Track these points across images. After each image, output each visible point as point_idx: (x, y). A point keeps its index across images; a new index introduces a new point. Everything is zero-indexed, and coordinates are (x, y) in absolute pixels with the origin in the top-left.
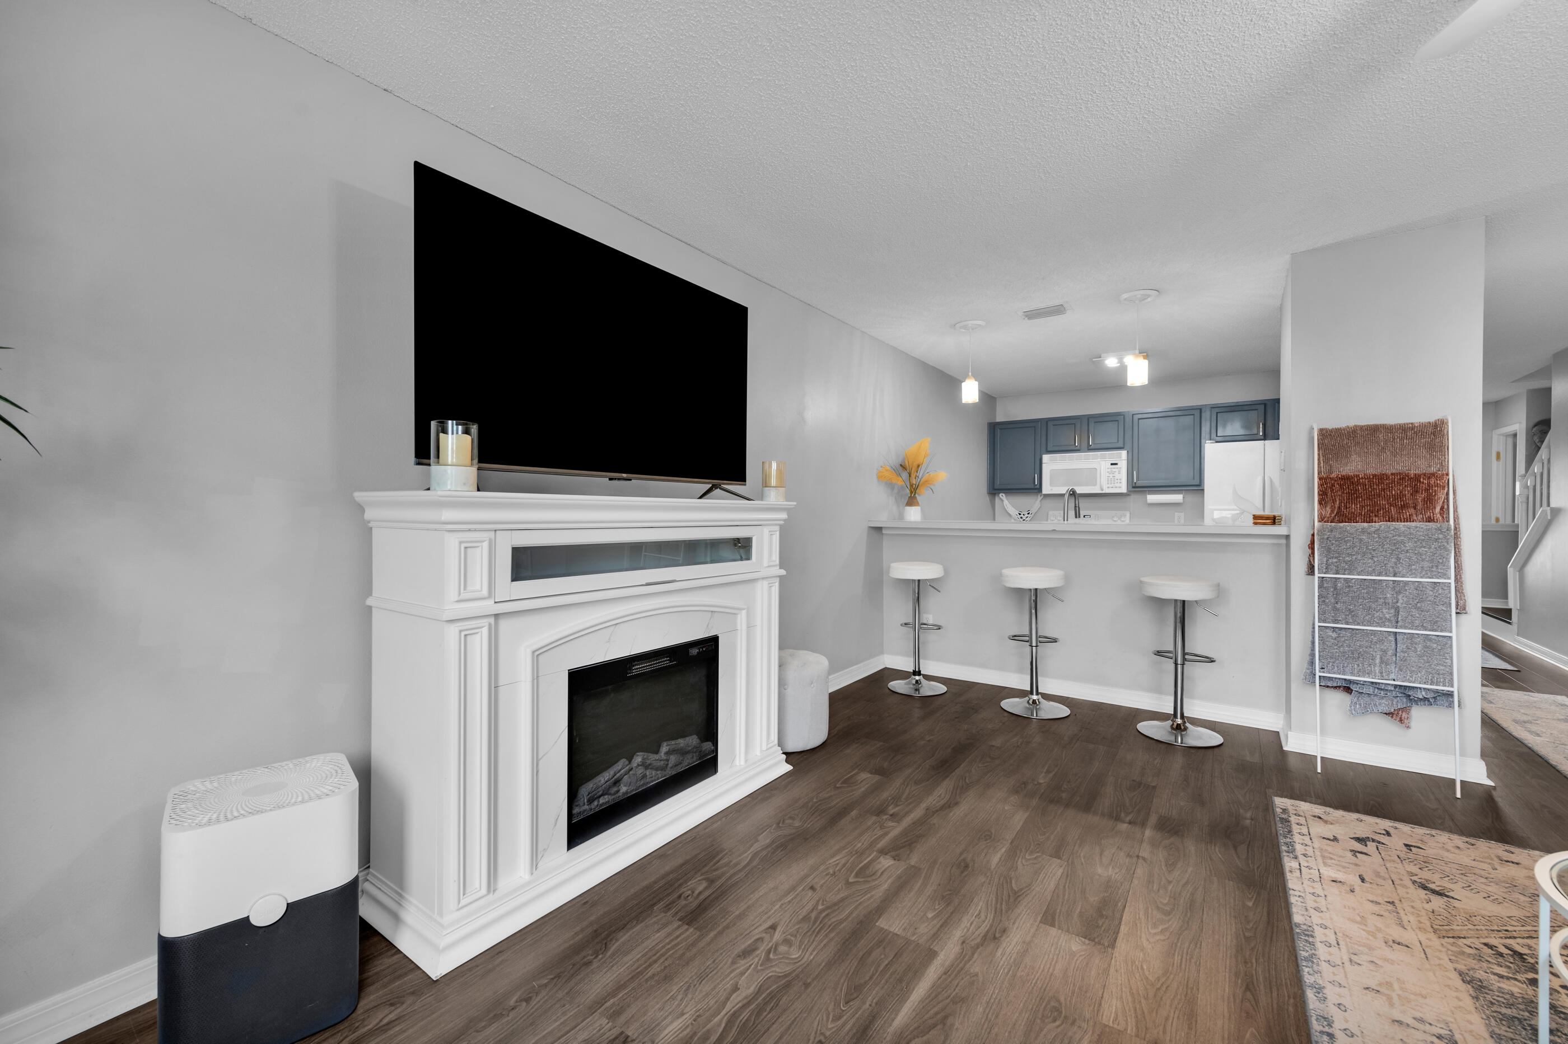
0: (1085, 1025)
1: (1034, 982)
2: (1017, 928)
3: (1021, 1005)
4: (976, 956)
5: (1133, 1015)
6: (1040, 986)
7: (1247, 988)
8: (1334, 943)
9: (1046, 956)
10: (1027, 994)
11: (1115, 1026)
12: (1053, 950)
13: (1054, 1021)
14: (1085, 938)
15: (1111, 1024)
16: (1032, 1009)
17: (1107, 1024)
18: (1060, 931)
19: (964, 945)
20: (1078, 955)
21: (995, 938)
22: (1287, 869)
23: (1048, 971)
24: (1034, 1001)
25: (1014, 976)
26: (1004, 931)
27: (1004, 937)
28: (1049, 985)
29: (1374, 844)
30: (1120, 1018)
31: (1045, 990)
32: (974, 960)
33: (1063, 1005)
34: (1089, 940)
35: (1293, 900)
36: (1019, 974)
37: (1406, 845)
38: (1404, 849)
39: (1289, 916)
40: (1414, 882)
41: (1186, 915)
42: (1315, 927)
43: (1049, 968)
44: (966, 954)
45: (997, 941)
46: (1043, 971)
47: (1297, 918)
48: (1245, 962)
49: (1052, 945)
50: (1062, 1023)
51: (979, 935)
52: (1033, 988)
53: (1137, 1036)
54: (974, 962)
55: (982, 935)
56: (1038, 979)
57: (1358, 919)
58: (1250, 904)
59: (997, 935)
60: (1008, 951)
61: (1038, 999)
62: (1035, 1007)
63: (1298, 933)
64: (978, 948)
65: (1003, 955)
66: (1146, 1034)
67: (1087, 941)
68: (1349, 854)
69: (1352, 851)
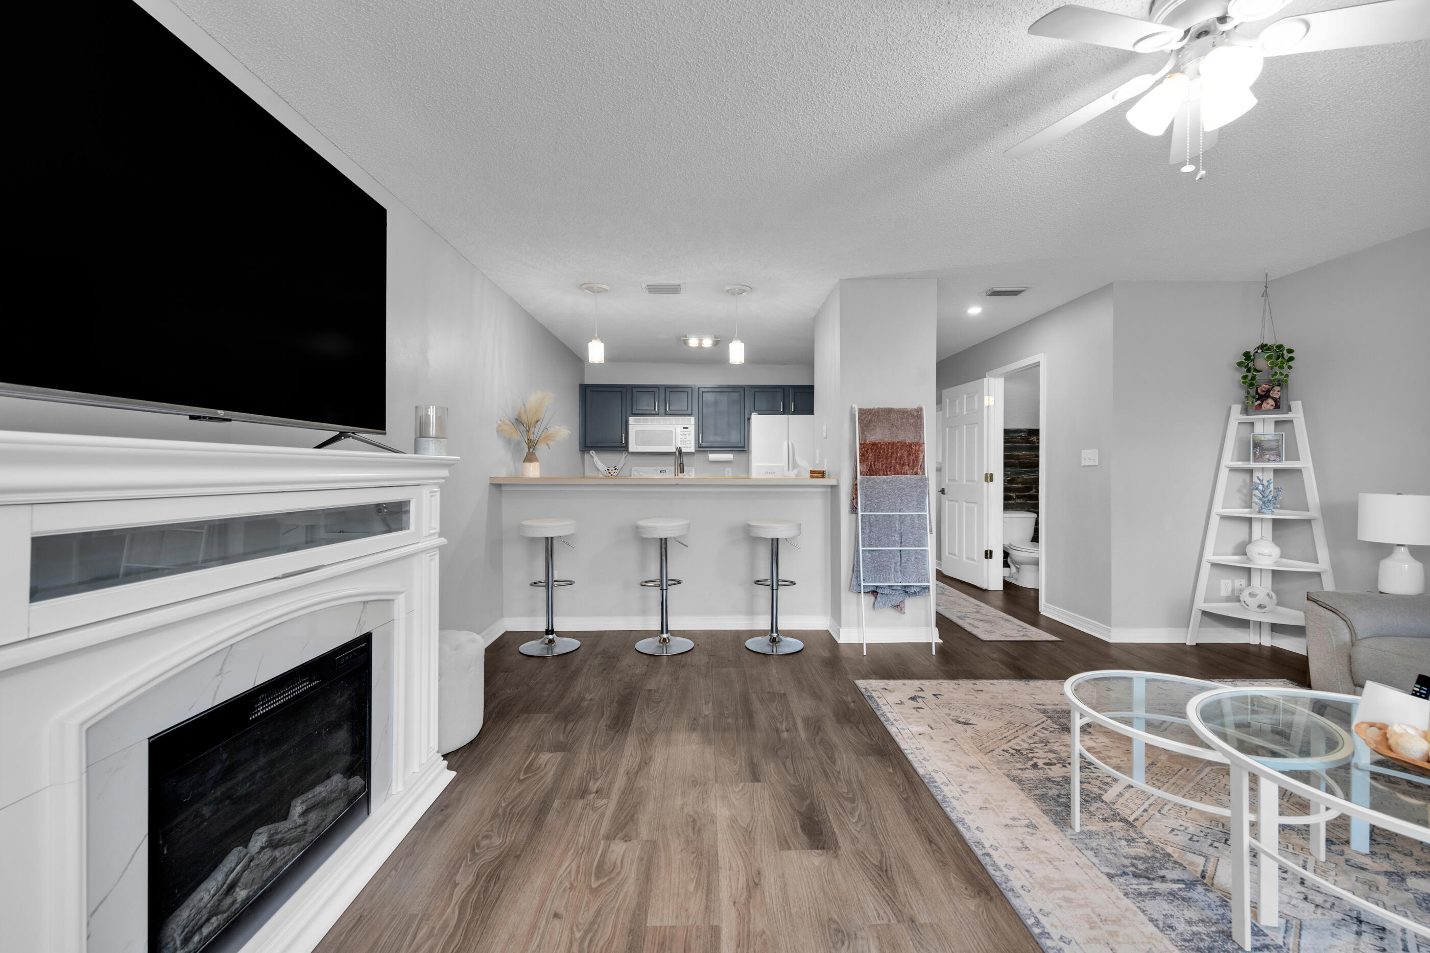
0: (863, 934)
1: (808, 913)
2: (767, 866)
3: (813, 941)
4: (752, 911)
5: (886, 904)
6: (814, 914)
7: (930, 841)
8: (948, 782)
9: (802, 882)
10: (811, 929)
11: (882, 922)
12: (803, 873)
13: (843, 943)
14: (818, 849)
15: (879, 922)
16: (822, 941)
17: (875, 923)
18: (798, 851)
19: (736, 905)
20: (822, 869)
21: (756, 884)
22: (893, 735)
23: (812, 896)
24: (818, 932)
25: (791, 915)
26: (759, 874)
27: (762, 880)
28: (820, 909)
29: (921, 699)
30: (881, 912)
31: (820, 916)
32: (752, 918)
33: (840, 923)
34: (821, 849)
35: (910, 757)
36: (793, 911)
37: (934, 695)
38: (934, 698)
39: (916, 773)
40: (952, 720)
41: (864, 796)
42: (933, 774)
43: (811, 892)
44: (744, 914)
45: (759, 886)
46: (808, 898)
47: (921, 771)
48: (917, 820)
49: (800, 868)
50: (849, 942)
51: (743, 888)
52: (811, 920)
53: (899, 922)
54: (754, 919)
55: (745, 886)
56: (809, 908)
57: (946, 758)
58: (891, 771)
59: (757, 881)
60: (773, 892)
61: (820, 929)
62: (823, 938)
63: (927, 782)
64: (749, 902)
65: (771, 898)
66: (903, 917)
67: (820, 852)
68: (914, 711)
69: (914, 708)
